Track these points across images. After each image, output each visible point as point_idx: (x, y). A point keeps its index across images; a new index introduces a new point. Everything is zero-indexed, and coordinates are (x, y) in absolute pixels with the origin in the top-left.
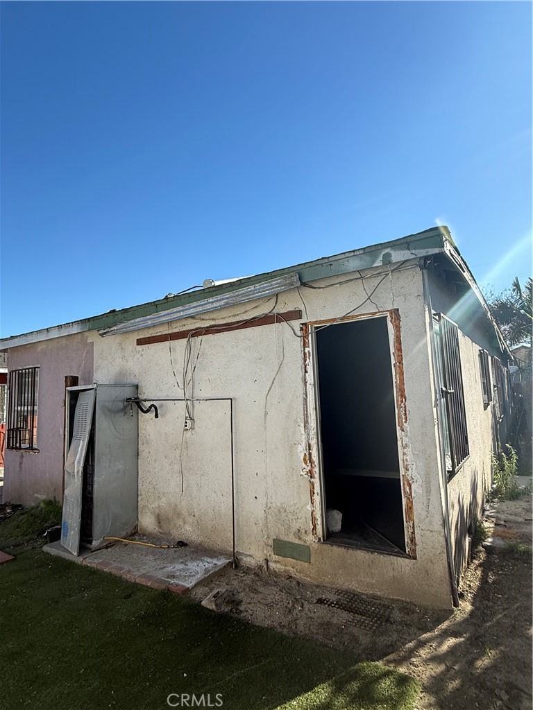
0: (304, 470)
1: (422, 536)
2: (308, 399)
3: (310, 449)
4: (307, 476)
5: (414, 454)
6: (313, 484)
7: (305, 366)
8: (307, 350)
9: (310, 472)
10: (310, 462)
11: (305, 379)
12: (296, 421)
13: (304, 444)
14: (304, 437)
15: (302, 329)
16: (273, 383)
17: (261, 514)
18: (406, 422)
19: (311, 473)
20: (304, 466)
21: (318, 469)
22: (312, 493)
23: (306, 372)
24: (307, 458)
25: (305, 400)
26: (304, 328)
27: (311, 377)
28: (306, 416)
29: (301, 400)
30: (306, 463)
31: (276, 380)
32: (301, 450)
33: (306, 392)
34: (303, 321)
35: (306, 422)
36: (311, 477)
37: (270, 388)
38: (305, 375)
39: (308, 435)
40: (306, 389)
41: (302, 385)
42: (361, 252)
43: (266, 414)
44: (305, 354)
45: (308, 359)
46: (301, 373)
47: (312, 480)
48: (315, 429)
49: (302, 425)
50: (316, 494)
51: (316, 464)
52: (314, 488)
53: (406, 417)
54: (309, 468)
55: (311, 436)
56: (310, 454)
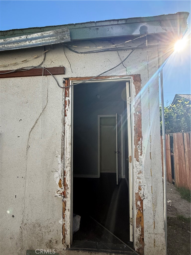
0: (59, 192)
1: (149, 238)
2: (66, 137)
3: (64, 175)
4: (60, 197)
5: (146, 178)
6: (65, 203)
7: (65, 111)
8: (67, 99)
9: (64, 193)
10: (64, 185)
11: (64, 121)
12: (54, 153)
13: (60, 172)
14: (60, 166)
15: (64, 82)
16: (36, 122)
17: (18, 230)
18: (141, 155)
19: (64, 195)
20: (59, 188)
21: (70, 190)
22: (64, 210)
23: (65, 115)
24: (62, 182)
25: (63, 137)
26: (66, 82)
27: (69, 120)
28: (63, 149)
29: (60, 137)
30: (60, 187)
31: (40, 120)
32: (57, 177)
33: (64, 131)
34: (65, 76)
35: (63, 154)
36: (64, 197)
37: (34, 127)
38: (64, 118)
39: (64, 164)
40: (64, 129)
41: (61, 125)
42: (124, 22)
43: (28, 147)
44: (65, 101)
45: (67, 106)
46: (61, 116)
47: (65, 199)
48: (70, 159)
49: (60, 156)
50: (67, 211)
51: (69, 186)
52: (66, 206)
53: (142, 152)
54: (63, 190)
55: (66, 165)
56: (64, 179)
